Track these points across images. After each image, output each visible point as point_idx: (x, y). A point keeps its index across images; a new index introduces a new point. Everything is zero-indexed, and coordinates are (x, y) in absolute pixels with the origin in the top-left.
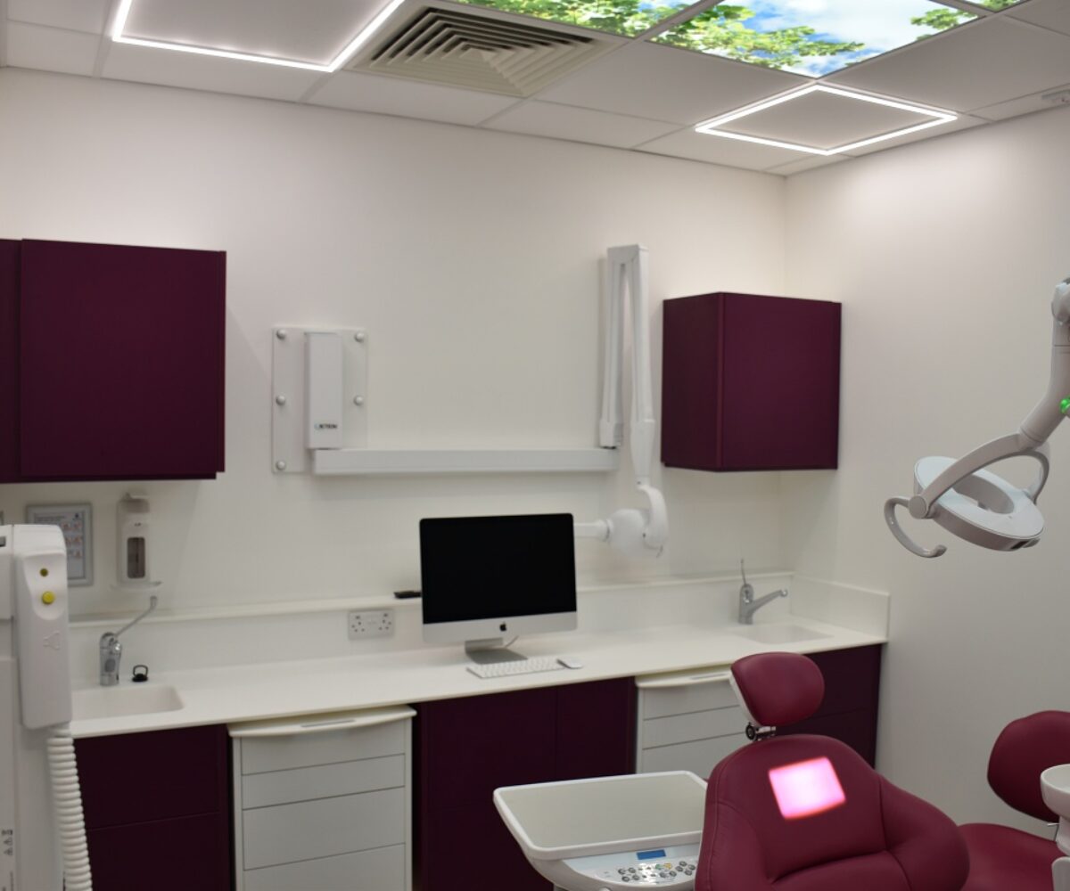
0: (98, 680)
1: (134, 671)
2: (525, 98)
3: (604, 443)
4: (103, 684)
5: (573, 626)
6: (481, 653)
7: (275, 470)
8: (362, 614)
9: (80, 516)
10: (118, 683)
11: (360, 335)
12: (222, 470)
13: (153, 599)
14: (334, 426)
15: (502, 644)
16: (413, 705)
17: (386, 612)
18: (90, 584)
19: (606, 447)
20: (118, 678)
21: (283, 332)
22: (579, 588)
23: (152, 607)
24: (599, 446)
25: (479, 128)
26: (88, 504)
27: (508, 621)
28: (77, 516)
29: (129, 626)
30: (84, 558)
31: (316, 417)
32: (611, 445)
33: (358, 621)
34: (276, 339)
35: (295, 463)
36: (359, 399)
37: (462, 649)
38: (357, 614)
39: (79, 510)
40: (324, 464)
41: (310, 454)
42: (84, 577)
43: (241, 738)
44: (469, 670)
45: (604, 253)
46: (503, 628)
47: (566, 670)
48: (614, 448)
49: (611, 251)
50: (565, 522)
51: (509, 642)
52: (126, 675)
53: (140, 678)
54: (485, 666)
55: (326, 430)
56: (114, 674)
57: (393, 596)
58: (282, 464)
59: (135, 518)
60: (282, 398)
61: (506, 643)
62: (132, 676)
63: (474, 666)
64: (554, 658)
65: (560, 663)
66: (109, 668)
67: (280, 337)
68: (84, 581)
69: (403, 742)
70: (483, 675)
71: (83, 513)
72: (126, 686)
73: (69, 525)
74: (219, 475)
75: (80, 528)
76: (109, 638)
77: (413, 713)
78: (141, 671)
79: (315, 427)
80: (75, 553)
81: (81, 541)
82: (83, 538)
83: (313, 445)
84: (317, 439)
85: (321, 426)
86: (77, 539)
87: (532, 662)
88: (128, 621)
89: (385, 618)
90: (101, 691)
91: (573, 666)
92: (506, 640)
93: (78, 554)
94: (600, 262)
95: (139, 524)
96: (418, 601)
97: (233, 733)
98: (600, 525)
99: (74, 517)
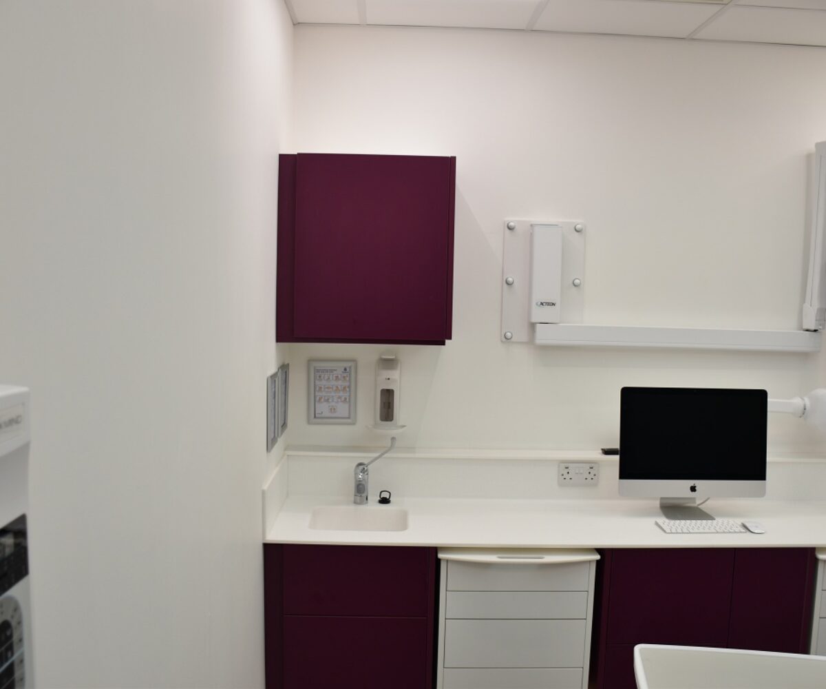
0: (352, 498)
1: (380, 496)
2: (726, 4)
3: (805, 327)
4: (355, 503)
5: (761, 493)
6: (673, 510)
7: (504, 340)
8: (570, 465)
9: (348, 370)
10: (367, 503)
11: (579, 227)
12: (450, 338)
13: (393, 439)
14: (553, 304)
15: (695, 503)
16: (599, 551)
17: (592, 465)
18: (354, 424)
19: (807, 330)
20: (367, 499)
21: (512, 224)
22: (770, 458)
23: (392, 447)
24: (801, 328)
25: (691, 39)
26: (354, 361)
27: (698, 483)
28: (345, 369)
29: (376, 459)
30: (350, 401)
31: (538, 296)
32: (813, 328)
33: (567, 470)
34: (508, 231)
35: (521, 334)
36: (577, 282)
37: (657, 503)
38: (567, 465)
39: (346, 365)
40: (544, 336)
41: (533, 326)
42: (349, 418)
43: (447, 561)
44: (657, 524)
45: (812, 148)
46: (693, 489)
47: (749, 533)
48: (815, 331)
49: (818, 145)
50: (759, 398)
51: (702, 501)
52: (374, 498)
53: (384, 501)
54: (672, 522)
55: (547, 308)
56: (364, 495)
57: (601, 451)
58: (509, 335)
59: (386, 374)
60: (510, 280)
61: (698, 502)
62: (379, 498)
63: (663, 520)
64: (739, 521)
65: (744, 526)
66: (360, 490)
67: (510, 228)
68: (349, 421)
69: (587, 581)
70: (668, 531)
71: (350, 367)
72: (373, 506)
73: (340, 376)
74: (447, 341)
75: (348, 379)
76: (361, 467)
77: (598, 557)
78: (385, 495)
79: (537, 304)
80: (343, 399)
81: (348, 389)
82: (349, 387)
83: (534, 320)
84: (538, 314)
85: (542, 304)
86: (345, 388)
87: (719, 522)
88: (376, 455)
89: (591, 471)
90: (353, 507)
91: (756, 531)
92: (698, 499)
93: (345, 399)
94: (809, 157)
95: (389, 379)
96: (617, 458)
97: (440, 556)
98: (797, 402)
99: (343, 370)
